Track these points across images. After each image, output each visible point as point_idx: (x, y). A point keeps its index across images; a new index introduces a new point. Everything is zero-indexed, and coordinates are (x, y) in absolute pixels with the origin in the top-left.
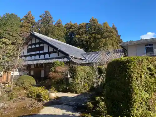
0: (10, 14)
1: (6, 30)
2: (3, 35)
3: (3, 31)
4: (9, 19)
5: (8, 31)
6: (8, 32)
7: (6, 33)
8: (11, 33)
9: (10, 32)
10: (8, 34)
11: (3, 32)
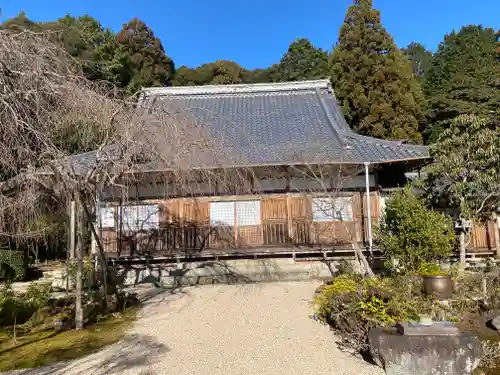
0: (457, 32)
1: (454, 89)
2: (448, 106)
3: (447, 95)
4: (458, 48)
5: (460, 88)
6: (461, 92)
7: (454, 98)
8: (470, 92)
9: (466, 91)
10: (463, 97)
11: (447, 97)
